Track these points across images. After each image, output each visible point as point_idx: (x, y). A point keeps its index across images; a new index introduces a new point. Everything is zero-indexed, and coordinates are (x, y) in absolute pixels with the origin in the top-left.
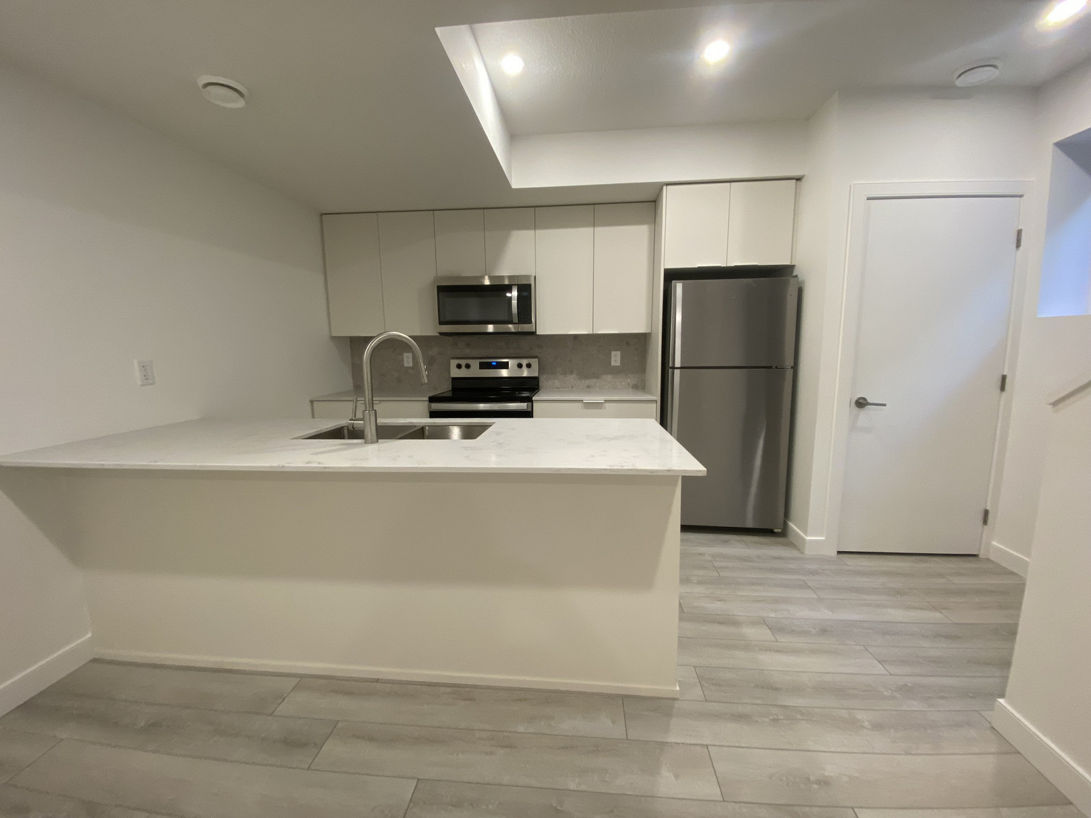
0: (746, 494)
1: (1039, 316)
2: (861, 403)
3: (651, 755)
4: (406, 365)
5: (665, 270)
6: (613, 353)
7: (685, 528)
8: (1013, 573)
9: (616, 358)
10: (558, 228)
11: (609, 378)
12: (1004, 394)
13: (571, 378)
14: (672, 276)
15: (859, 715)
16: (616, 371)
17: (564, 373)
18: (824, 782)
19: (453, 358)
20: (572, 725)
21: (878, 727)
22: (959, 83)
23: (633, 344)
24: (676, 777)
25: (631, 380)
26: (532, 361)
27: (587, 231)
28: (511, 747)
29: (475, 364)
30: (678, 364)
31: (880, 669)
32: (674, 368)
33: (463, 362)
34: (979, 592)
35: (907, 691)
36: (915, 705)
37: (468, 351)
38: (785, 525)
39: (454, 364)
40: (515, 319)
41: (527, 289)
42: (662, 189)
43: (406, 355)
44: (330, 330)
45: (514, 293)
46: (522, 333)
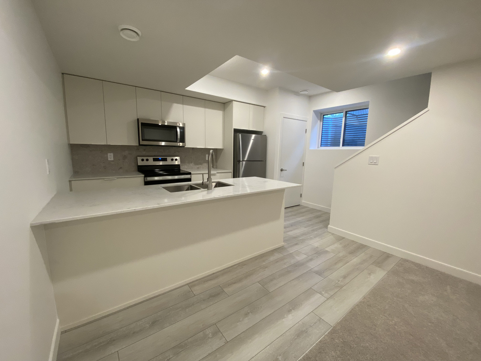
1: (310, 149)
2: (282, 170)
3: (291, 256)
4: (110, 159)
5: (234, 129)
8: (307, 207)
12: (304, 167)
14: (236, 131)
15: (311, 237)
18: (317, 248)
19: (139, 156)
20: (272, 258)
21: (315, 237)
22: (300, 93)
24: (299, 257)
26: (177, 158)
28: (267, 267)
29: (151, 159)
31: (306, 229)
32: (240, 161)
33: (145, 158)
34: (306, 211)
35: (313, 230)
36: (316, 232)
37: (144, 153)
39: (139, 159)
40: (178, 141)
41: (183, 129)
42: (231, 101)
43: (109, 154)
44: (68, 139)
45: (178, 130)
46: (180, 147)
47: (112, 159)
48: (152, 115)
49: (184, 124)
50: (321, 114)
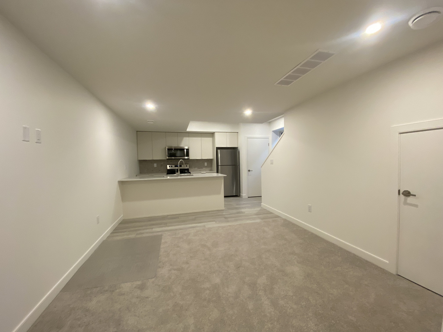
0: (233, 189)
2: (249, 171)
4: (155, 166)
5: (216, 147)
6: (205, 163)
7: (225, 197)
9: (206, 164)
10: (195, 137)
11: (204, 168)
13: (196, 169)
14: (218, 148)
16: (206, 167)
17: (195, 168)
19: (168, 164)
23: (210, 161)
25: (209, 169)
26: (188, 165)
27: (200, 138)
29: (173, 166)
30: (220, 165)
32: (219, 165)
33: (170, 166)
37: (171, 163)
38: (240, 195)
39: (168, 166)
40: (185, 156)
41: (188, 150)
42: (215, 132)
43: (155, 164)
44: (138, 158)
45: (185, 150)
46: (186, 159)
47: (156, 166)
48: (174, 144)
49: (189, 147)
50: (280, 132)
